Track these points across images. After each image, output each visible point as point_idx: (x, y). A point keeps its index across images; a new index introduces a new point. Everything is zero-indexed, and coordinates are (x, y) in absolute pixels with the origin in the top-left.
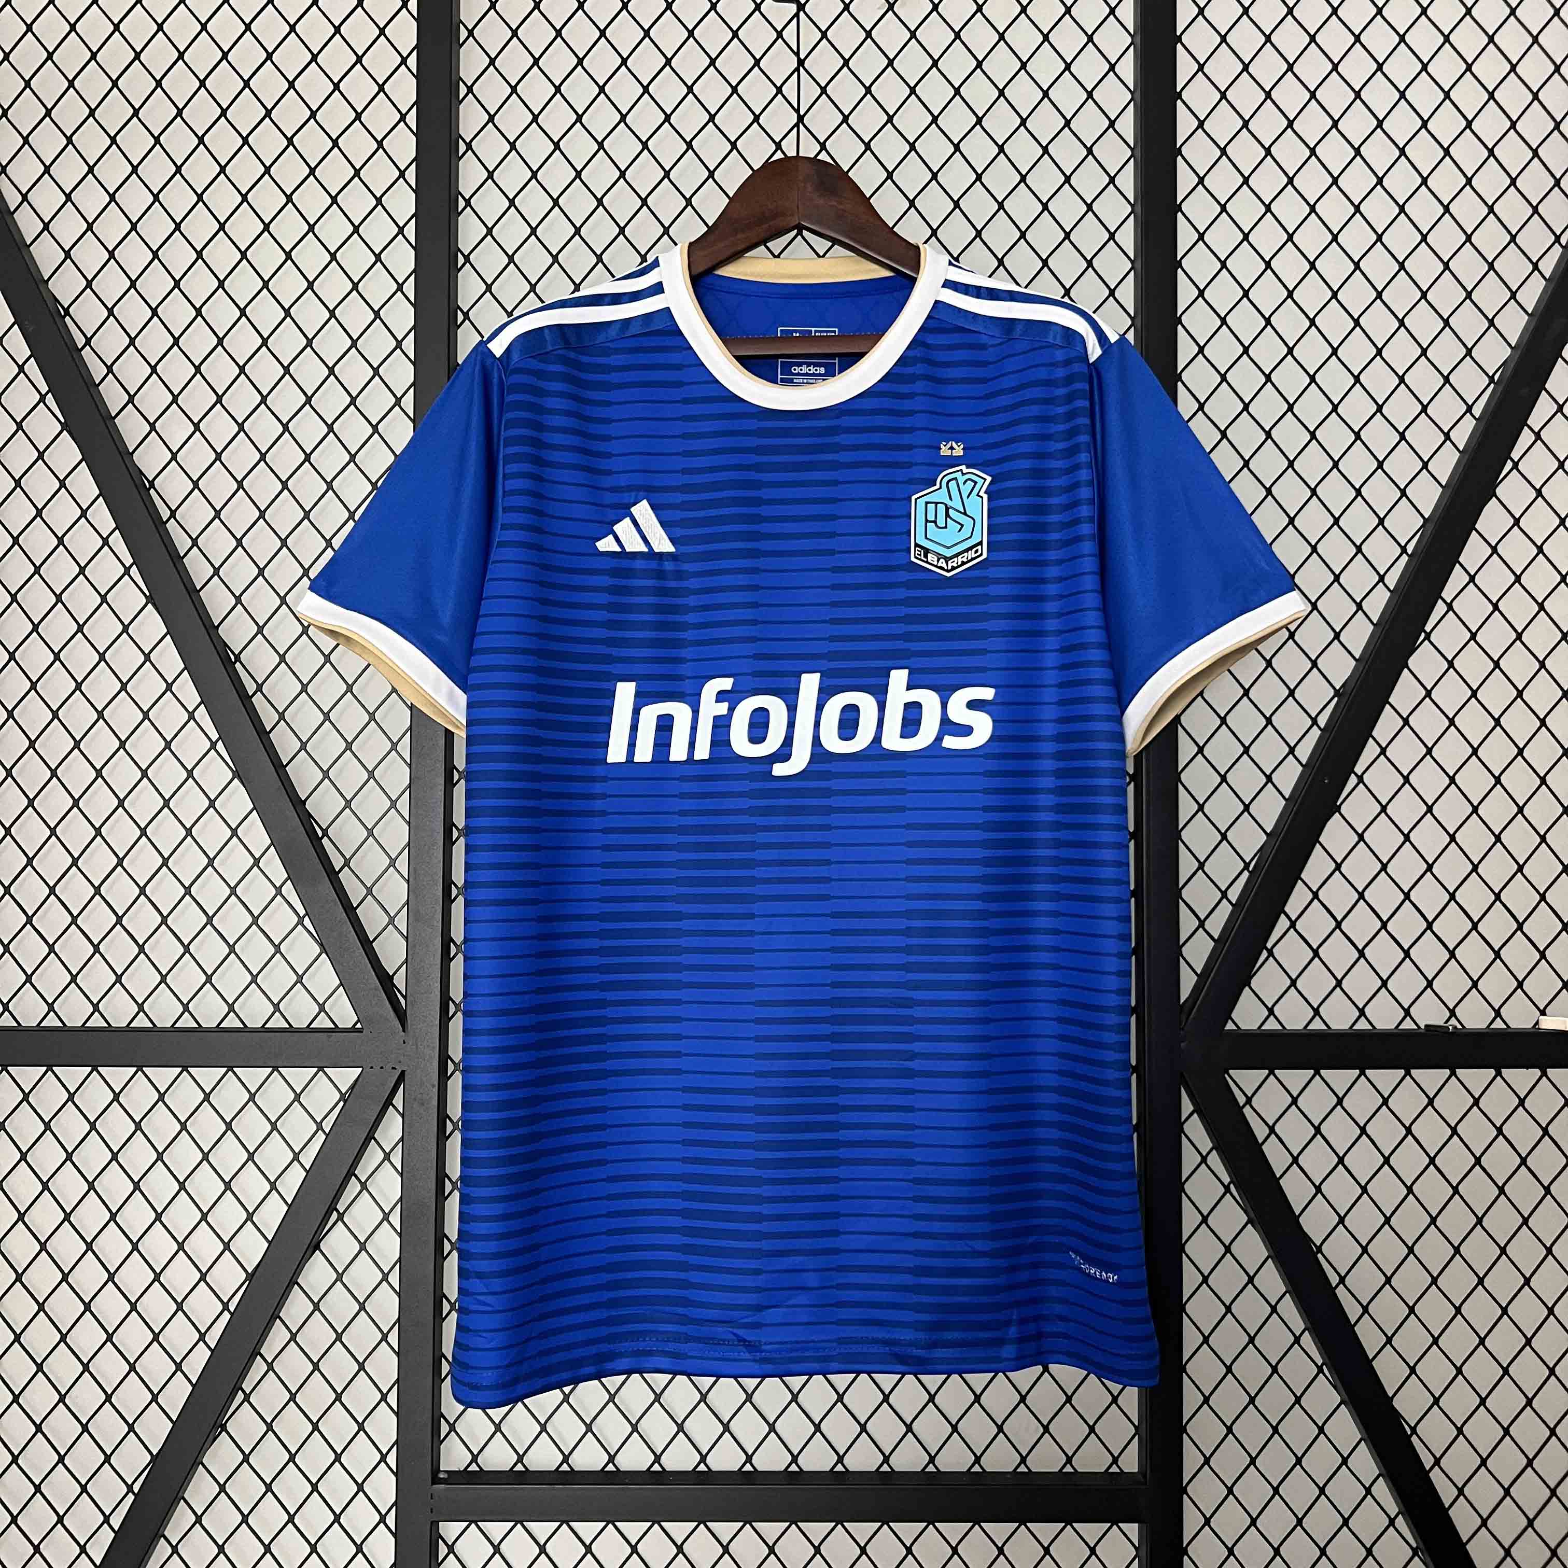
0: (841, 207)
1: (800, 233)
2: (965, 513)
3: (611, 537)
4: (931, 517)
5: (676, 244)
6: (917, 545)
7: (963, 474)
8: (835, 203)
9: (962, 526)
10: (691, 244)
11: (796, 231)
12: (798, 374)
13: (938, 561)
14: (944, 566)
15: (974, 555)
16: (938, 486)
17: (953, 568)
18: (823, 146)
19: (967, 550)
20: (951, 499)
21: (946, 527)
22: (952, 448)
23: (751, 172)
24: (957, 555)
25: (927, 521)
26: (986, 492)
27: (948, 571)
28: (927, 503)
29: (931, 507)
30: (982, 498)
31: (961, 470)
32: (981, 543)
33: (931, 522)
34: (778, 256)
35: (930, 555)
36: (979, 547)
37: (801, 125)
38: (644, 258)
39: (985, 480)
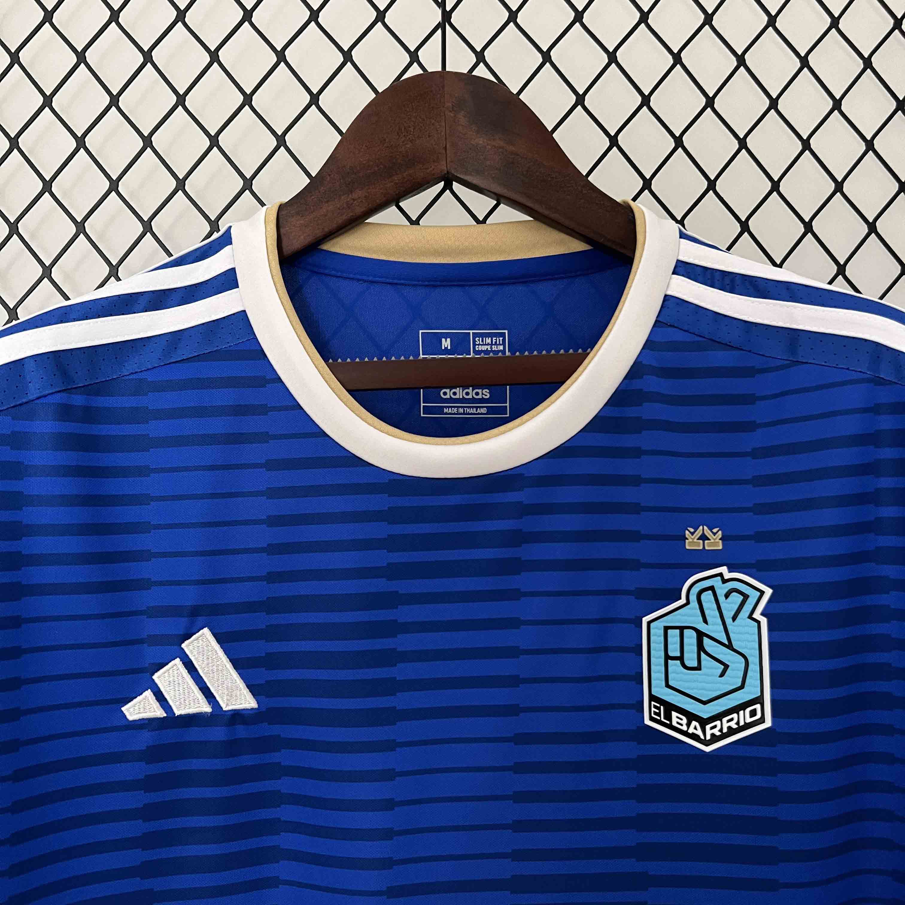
0: (511, 148)
1: (448, 186)
2: (730, 646)
3: (148, 694)
4: (674, 651)
5: (263, 204)
6: (652, 698)
7: (725, 581)
8: (502, 143)
9: (726, 667)
10: (282, 207)
11: (442, 183)
12: (451, 400)
13: (688, 725)
14: (699, 732)
15: (749, 720)
16: (683, 601)
17: (715, 739)
18: (480, 57)
19: (736, 710)
20: (705, 621)
21: (699, 668)
22: (703, 537)
23: (374, 96)
24: (719, 717)
25: (667, 657)
26: (763, 614)
27: (707, 743)
28: (666, 629)
29: (674, 635)
30: (758, 622)
31: (721, 575)
32: (760, 700)
33: (674, 658)
34: (416, 222)
35: (674, 714)
36: (758, 707)
37: (447, 26)
38: (214, 225)
39: (762, 593)
